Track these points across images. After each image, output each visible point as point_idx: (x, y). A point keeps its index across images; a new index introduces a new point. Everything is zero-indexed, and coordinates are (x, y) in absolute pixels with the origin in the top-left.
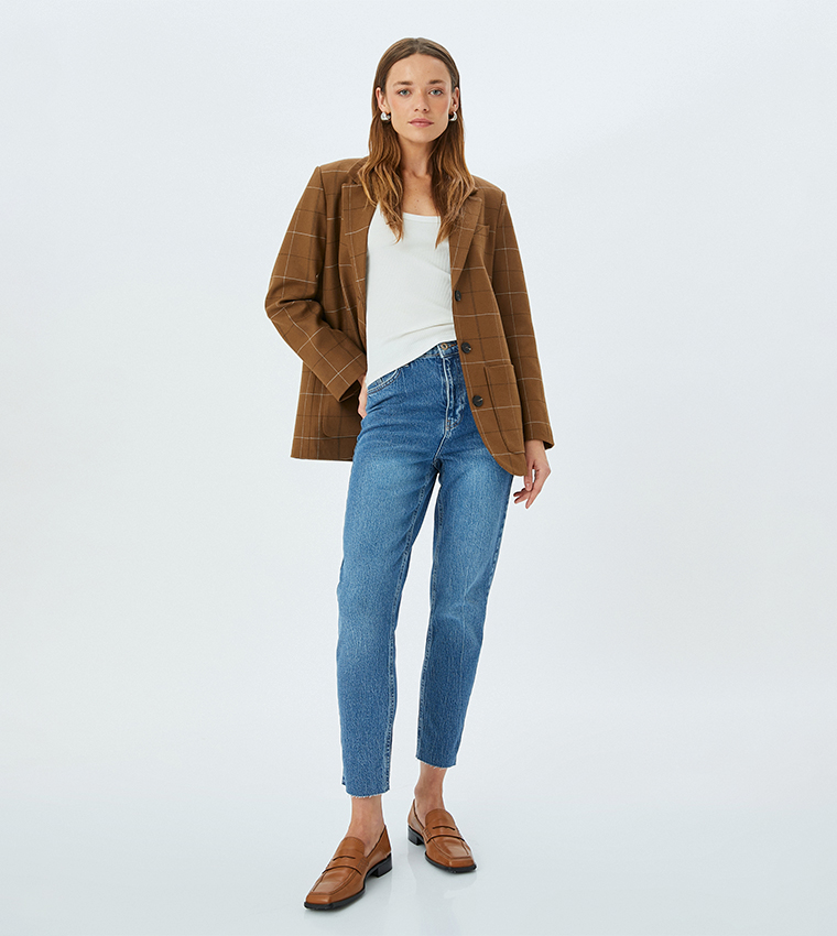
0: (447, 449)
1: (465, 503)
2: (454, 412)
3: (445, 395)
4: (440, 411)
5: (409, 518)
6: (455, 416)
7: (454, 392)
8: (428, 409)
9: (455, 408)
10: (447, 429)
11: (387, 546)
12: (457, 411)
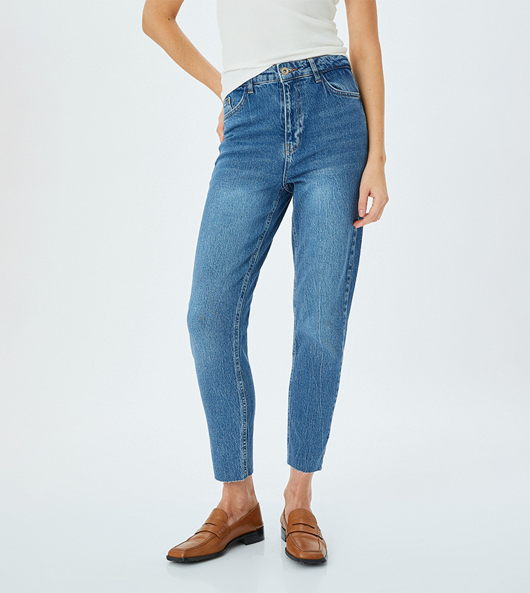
0: (291, 173)
1: (313, 222)
2: (293, 135)
3: (283, 119)
4: (280, 134)
5: (254, 242)
6: (294, 139)
7: (292, 116)
8: (270, 133)
9: (293, 131)
10: (287, 153)
11: (227, 270)
12: (296, 135)
